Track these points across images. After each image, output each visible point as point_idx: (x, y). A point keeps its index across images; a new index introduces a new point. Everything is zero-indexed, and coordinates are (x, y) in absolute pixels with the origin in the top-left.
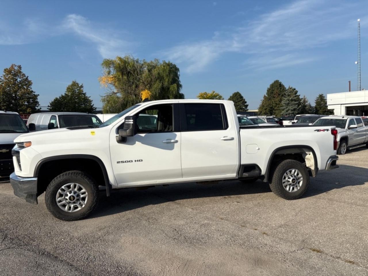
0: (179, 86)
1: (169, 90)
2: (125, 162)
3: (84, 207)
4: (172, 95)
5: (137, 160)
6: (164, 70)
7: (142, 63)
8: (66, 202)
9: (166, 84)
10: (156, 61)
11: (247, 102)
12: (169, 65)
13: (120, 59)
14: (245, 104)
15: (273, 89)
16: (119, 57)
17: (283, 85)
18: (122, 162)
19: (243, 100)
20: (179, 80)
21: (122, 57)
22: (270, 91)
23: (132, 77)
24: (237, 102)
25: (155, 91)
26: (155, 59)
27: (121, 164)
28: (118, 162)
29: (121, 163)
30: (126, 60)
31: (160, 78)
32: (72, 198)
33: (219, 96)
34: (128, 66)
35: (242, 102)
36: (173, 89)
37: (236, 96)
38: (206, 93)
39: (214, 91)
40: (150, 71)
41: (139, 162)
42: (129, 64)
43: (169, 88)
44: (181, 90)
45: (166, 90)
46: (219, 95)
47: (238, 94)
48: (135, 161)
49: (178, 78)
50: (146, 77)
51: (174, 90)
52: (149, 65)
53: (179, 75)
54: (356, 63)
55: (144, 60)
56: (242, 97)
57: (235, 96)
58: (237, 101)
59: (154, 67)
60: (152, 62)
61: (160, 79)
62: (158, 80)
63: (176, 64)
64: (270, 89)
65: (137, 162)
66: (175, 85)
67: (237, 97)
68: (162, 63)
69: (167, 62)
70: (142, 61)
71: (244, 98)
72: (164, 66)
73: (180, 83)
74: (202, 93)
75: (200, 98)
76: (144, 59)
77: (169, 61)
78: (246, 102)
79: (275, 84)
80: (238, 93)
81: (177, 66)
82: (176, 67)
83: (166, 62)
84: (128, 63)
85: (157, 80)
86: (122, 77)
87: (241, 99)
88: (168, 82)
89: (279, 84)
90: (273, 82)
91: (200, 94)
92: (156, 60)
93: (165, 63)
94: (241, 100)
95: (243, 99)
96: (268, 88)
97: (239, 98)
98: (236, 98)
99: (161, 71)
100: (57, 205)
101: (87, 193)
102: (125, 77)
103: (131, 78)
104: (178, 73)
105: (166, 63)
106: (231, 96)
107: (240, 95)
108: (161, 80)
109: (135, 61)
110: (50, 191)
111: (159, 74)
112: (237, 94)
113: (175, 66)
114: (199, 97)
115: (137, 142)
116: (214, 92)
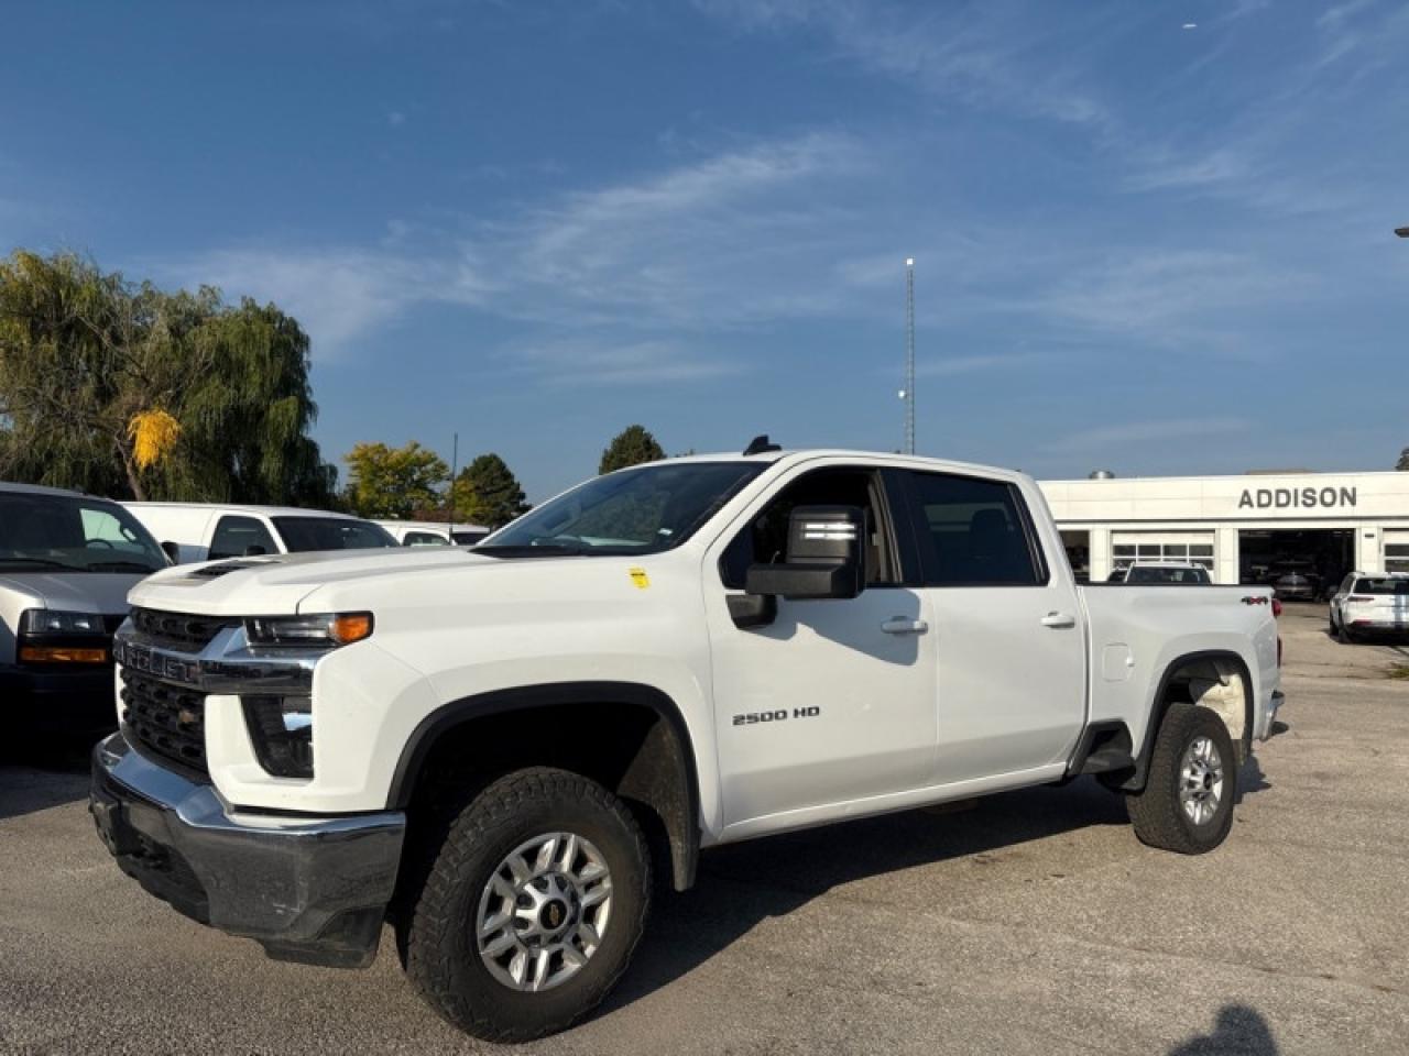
0: (306, 408)
1: (264, 420)
2: (763, 719)
3: (595, 954)
4: (276, 443)
5: (800, 710)
6: (247, 337)
7: (136, 293)
8: (518, 938)
9: (252, 393)
10: (205, 295)
11: (528, 495)
12: (270, 317)
13: (34, 263)
14: (521, 503)
15: (624, 456)
16: (29, 251)
17: (657, 445)
18: (753, 719)
19: (513, 487)
20: (305, 384)
21: (43, 257)
22: (613, 461)
23: (85, 348)
24: (488, 493)
25: (202, 420)
26: (204, 286)
27: (747, 728)
28: (738, 720)
29: (746, 721)
30: (61, 270)
31: (226, 365)
32: (554, 911)
33: (437, 462)
34: (68, 296)
35: (508, 493)
36: (280, 418)
37: (485, 469)
38: (381, 446)
39: (418, 442)
40: (175, 331)
41: (807, 718)
42: (77, 290)
43: (260, 414)
44: (311, 423)
45: (250, 420)
46: (435, 459)
47: (494, 464)
48: (796, 713)
49: (304, 376)
50: (158, 356)
51: (286, 421)
52: (172, 308)
53: (309, 364)
54: (902, 394)
55: (147, 282)
56: (507, 476)
57: (482, 467)
58: (488, 489)
59: (196, 319)
60: (184, 295)
61: (224, 372)
62: (217, 374)
63: (298, 319)
64: (612, 457)
65: (800, 716)
66: (291, 403)
67: (492, 472)
68: (238, 305)
69: (262, 305)
70: (135, 285)
71: (516, 481)
72: (247, 322)
73: (308, 395)
74: (366, 446)
75: (355, 463)
76: (149, 278)
77: (271, 303)
78: (523, 496)
79: (629, 439)
80: (494, 458)
81: (300, 329)
82: (298, 332)
83: (258, 304)
84: (71, 284)
85: (209, 373)
86: (34, 341)
87: (505, 483)
88: (262, 385)
89: (643, 439)
90: (624, 431)
91: (357, 448)
92: (205, 290)
93: (250, 305)
94: (506, 487)
95: (513, 483)
96: (606, 451)
97: (497, 477)
98: (488, 476)
99: (231, 339)
100: (479, 956)
101: (607, 884)
102: (51, 346)
103: (77, 350)
104: (305, 357)
105: (258, 311)
106: (468, 467)
107: (502, 466)
108: (228, 376)
109: (104, 280)
110: (459, 883)
111: (222, 349)
112: (491, 462)
113: (291, 327)
114: (354, 459)
115: (800, 626)
116: (416, 446)
